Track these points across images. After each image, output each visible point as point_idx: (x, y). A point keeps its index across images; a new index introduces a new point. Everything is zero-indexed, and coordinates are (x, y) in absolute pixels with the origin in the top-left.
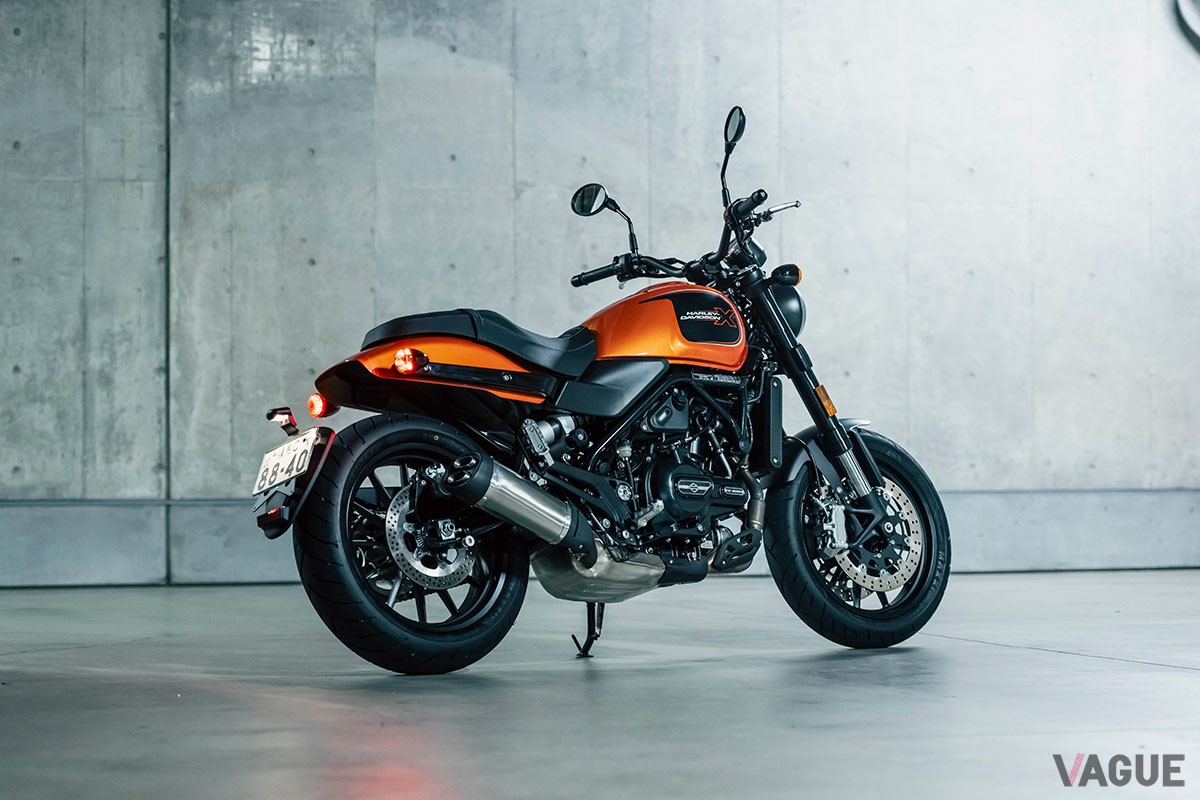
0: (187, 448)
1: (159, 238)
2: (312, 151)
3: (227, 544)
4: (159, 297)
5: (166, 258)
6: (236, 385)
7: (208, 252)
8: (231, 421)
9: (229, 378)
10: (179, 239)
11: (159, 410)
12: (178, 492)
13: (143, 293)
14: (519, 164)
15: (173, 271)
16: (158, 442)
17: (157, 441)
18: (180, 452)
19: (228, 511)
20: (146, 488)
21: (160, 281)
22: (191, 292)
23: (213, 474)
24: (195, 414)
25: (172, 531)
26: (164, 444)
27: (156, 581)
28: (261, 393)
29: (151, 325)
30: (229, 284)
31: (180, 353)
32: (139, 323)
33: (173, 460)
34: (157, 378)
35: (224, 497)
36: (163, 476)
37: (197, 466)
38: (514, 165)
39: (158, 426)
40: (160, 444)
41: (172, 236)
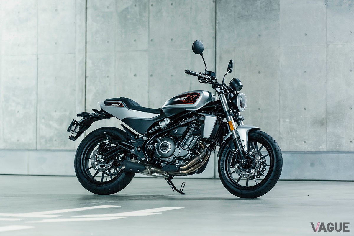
2: (260, 35)
14: (328, 35)
27: (211, 177)
38: (326, 36)
41: (217, 66)
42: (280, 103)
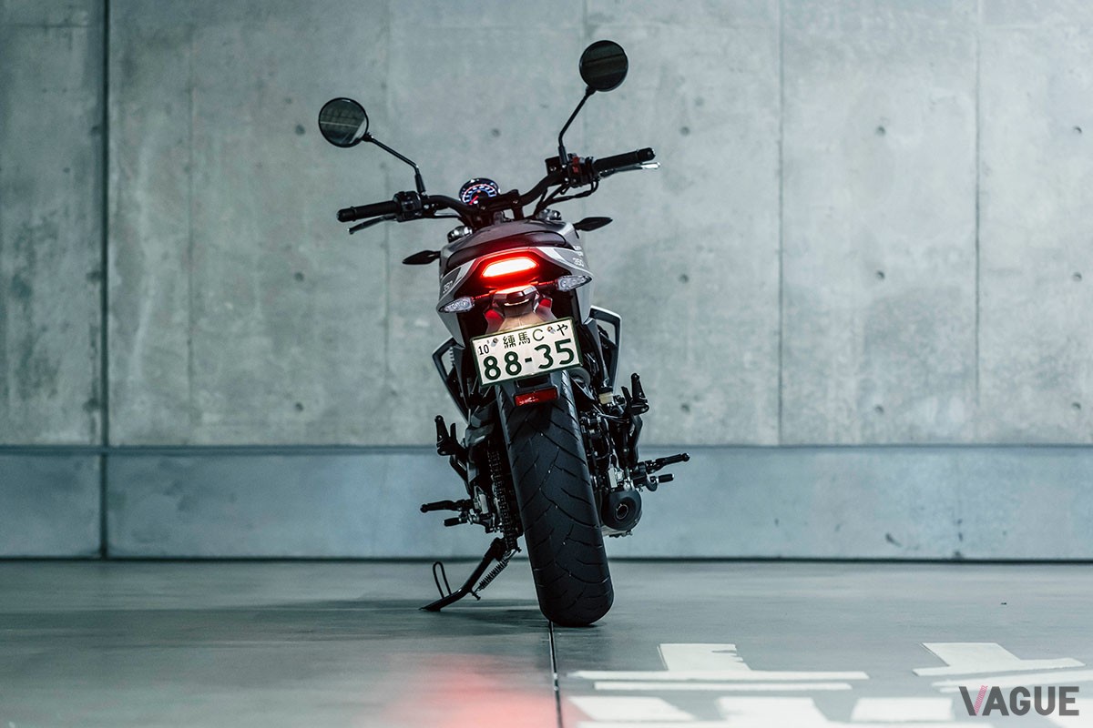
0: (131, 378)
1: (92, 102)
3: (182, 506)
4: (91, 180)
5: (102, 129)
6: (195, 296)
7: (158, 120)
8: (189, 343)
9: (186, 286)
10: (120, 103)
11: (93, 330)
12: (118, 436)
13: (72, 173)
15: (112, 145)
16: (90, 371)
17: (90, 369)
18: (121, 384)
19: (184, 462)
20: (73, 432)
21: (93, 159)
22: (136, 172)
23: (164, 414)
24: (141, 333)
25: (110, 489)
26: (99, 374)
27: (85, 554)
28: (230, 306)
29: (82, 216)
30: (186, 160)
31: (121, 253)
32: (66, 214)
33: (111, 395)
34: (90, 286)
35: (178, 443)
36: (97, 415)
37: (143, 403)
39: (92, 351)
40: (94, 373)
41: (112, 98)
42: (388, 253)
